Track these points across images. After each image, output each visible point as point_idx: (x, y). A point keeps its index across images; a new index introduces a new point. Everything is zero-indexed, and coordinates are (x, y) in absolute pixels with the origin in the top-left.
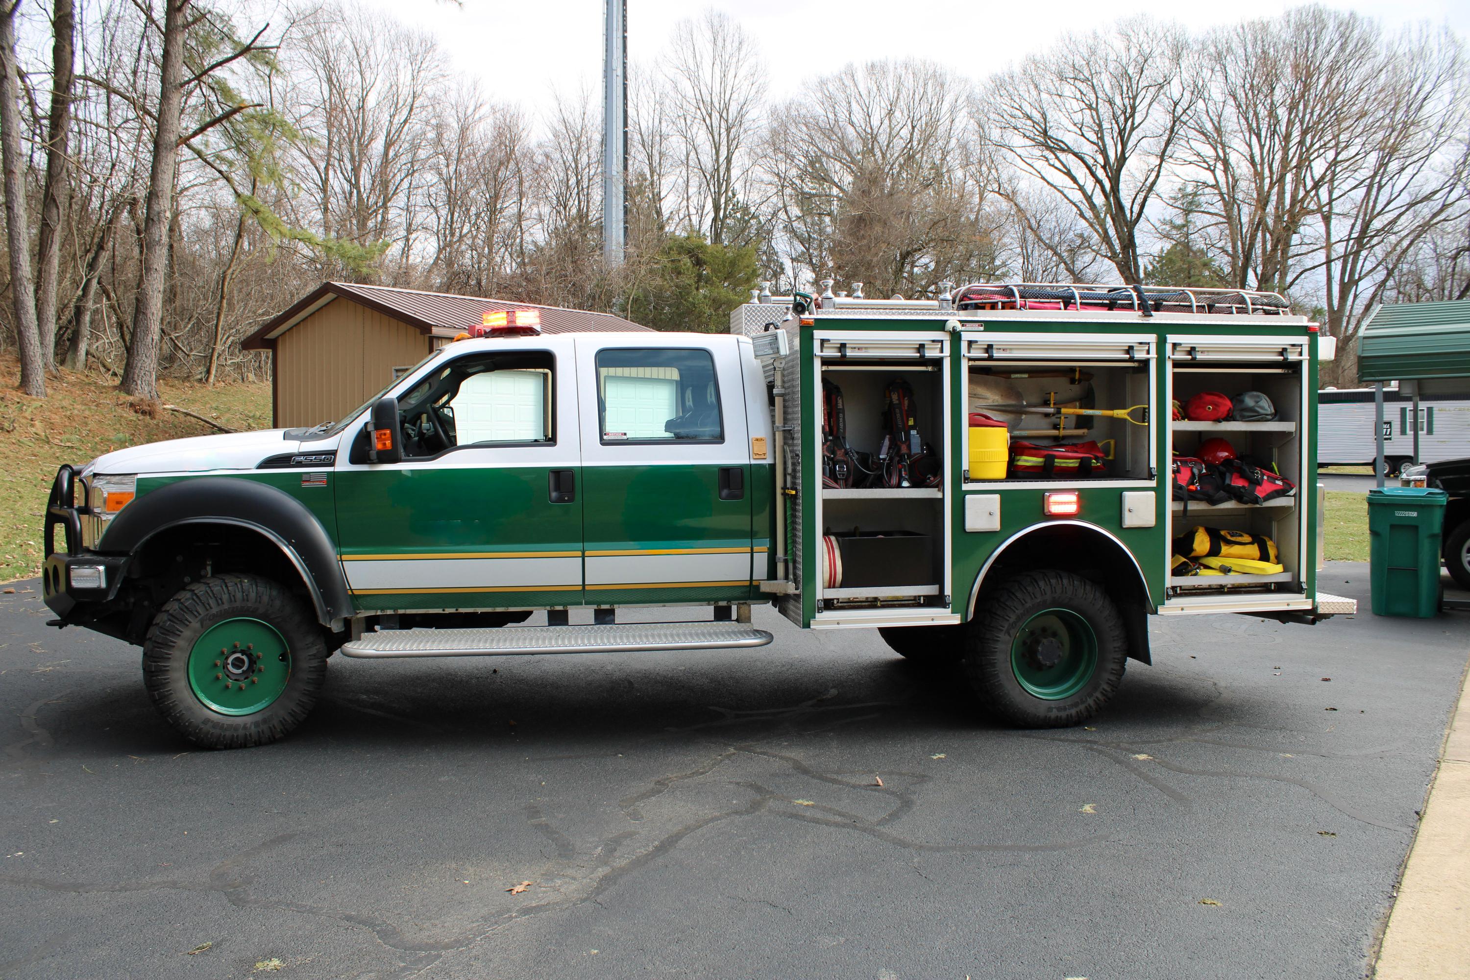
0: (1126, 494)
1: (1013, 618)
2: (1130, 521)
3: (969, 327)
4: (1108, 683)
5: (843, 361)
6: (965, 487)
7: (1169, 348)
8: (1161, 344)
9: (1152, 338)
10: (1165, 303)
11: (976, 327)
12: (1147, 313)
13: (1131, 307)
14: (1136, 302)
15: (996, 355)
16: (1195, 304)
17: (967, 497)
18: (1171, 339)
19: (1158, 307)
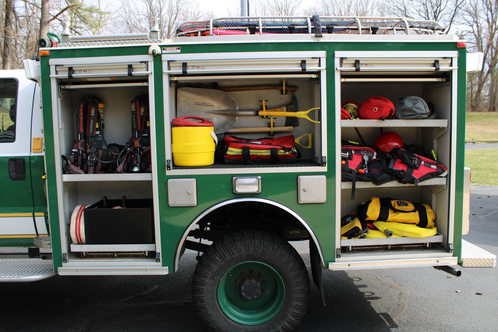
0: (302, 178)
1: (215, 268)
2: (304, 198)
3: (168, 50)
4: (293, 315)
5: (71, 80)
6: (168, 173)
7: (337, 62)
8: (330, 59)
9: (322, 54)
10: (335, 27)
11: (174, 50)
12: (318, 35)
13: (305, 31)
14: (310, 27)
15: (189, 71)
16: (361, 27)
17: (169, 180)
18: (339, 54)
19: (330, 30)
